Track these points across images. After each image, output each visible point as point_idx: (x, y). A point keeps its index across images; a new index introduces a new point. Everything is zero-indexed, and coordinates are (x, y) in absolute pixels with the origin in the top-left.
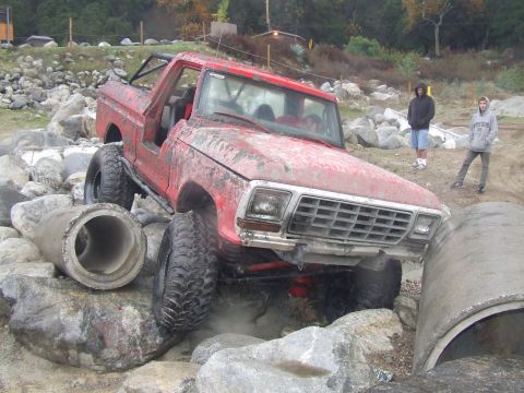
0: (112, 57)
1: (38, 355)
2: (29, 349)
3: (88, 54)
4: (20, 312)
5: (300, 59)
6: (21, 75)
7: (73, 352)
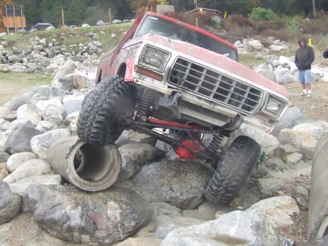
0: (91, 34)
1: (54, 236)
2: (48, 233)
3: (75, 33)
4: (40, 209)
5: (218, 26)
6: (33, 50)
7: (76, 234)
